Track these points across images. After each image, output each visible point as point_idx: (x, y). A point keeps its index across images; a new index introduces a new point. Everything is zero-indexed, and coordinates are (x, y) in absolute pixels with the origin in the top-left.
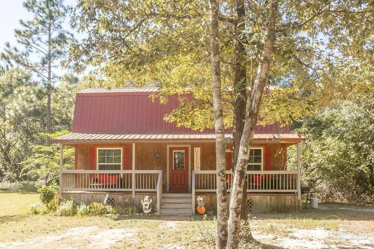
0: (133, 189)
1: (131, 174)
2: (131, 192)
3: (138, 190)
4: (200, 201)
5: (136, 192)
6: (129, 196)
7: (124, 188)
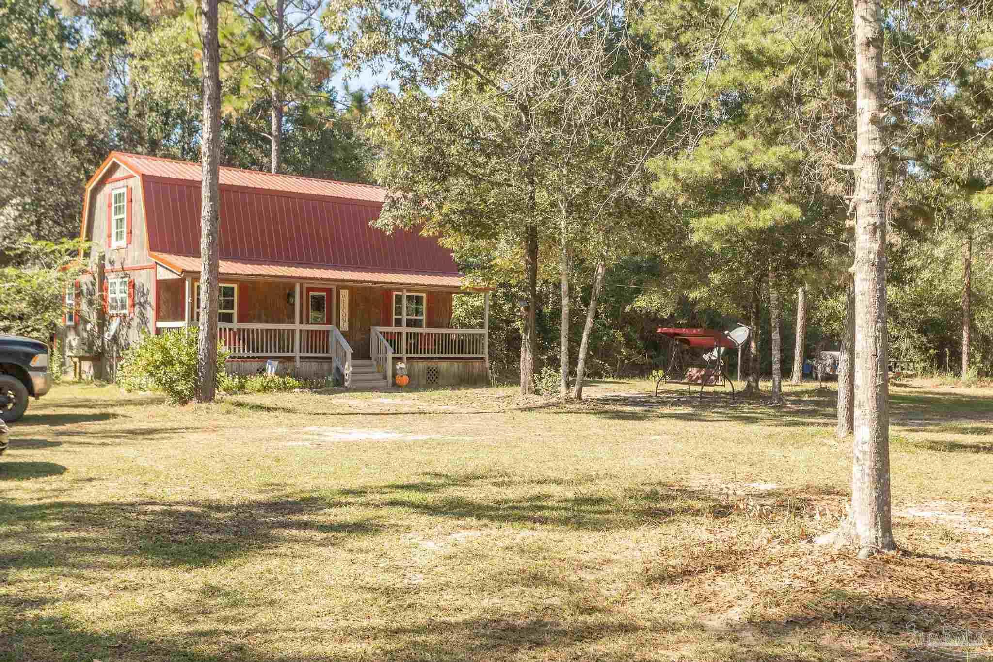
0: (297, 354)
1: (293, 331)
2: (293, 358)
3: (302, 355)
4: (401, 368)
5: (301, 358)
6: (291, 364)
7: (284, 351)
